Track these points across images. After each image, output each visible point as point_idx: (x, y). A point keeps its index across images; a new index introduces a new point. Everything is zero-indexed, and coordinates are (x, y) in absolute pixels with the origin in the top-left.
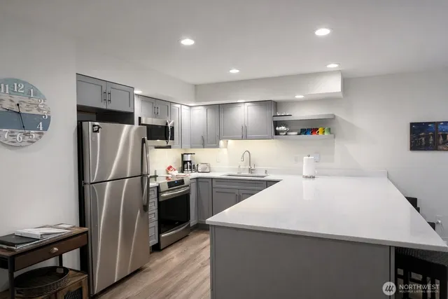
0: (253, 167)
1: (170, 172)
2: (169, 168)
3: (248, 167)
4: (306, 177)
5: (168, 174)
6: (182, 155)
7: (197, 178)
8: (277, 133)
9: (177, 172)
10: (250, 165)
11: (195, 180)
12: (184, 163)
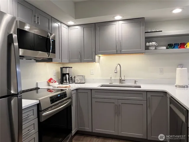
0: (123, 78)
1: (51, 84)
2: (50, 80)
3: (118, 78)
4: (180, 87)
5: (49, 85)
6: (62, 69)
7: (77, 90)
8: (147, 48)
9: (57, 83)
10: (121, 76)
11: (75, 91)
12: (63, 75)
